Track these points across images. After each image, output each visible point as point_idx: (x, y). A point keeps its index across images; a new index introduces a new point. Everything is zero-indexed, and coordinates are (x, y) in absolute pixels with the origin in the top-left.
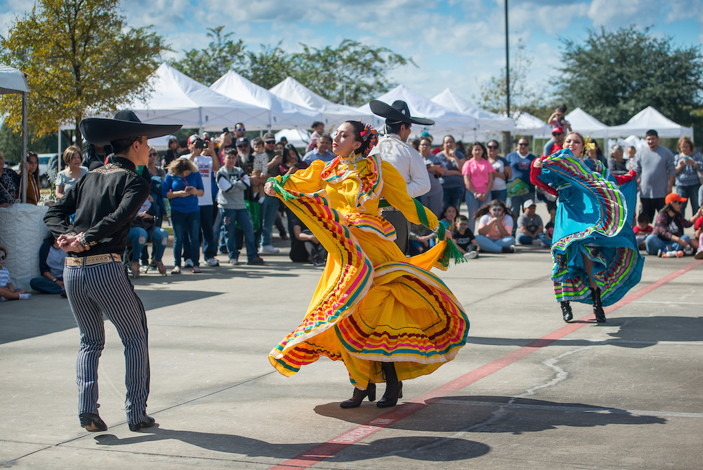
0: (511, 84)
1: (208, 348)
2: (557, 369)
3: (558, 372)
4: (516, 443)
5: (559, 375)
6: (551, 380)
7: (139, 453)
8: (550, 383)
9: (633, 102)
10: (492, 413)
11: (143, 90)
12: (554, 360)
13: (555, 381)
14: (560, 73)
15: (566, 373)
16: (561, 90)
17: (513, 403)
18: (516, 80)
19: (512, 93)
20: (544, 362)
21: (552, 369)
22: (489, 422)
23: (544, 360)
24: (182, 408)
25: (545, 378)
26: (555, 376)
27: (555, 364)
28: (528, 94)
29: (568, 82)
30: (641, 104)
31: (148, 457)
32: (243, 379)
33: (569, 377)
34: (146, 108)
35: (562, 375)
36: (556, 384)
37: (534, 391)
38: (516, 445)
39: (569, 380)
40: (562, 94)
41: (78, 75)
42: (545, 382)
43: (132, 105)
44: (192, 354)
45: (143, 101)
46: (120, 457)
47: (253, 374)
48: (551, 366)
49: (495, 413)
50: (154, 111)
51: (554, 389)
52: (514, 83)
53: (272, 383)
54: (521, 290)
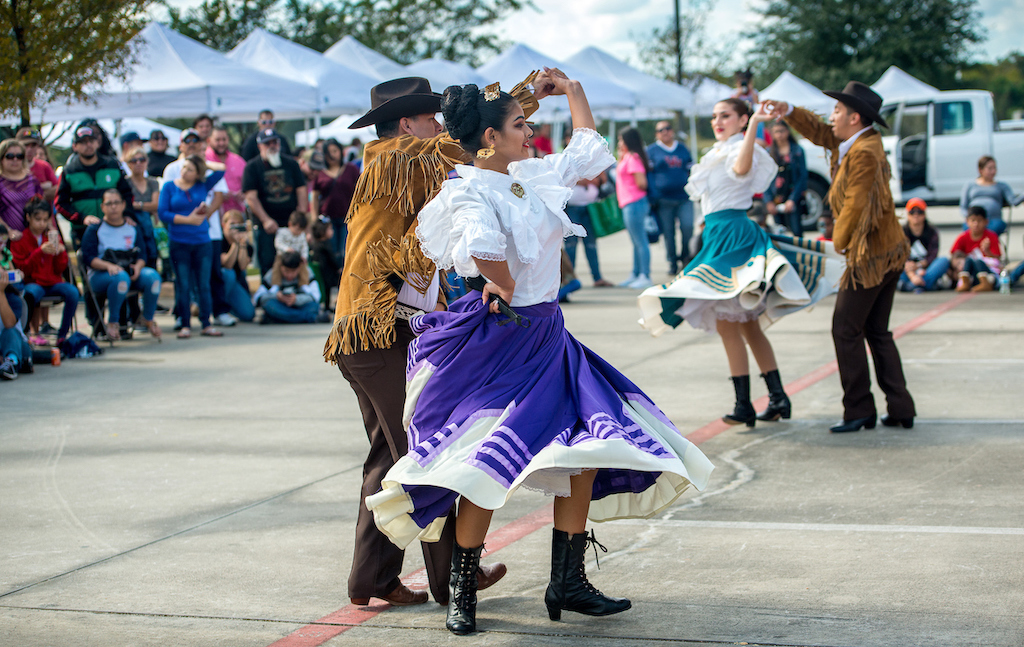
0: (683, 39)
1: (216, 450)
2: (739, 465)
3: (740, 471)
4: (671, 579)
5: (741, 475)
6: (729, 483)
7: (101, 613)
8: (727, 488)
9: (870, 61)
10: (638, 535)
11: (121, 62)
12: (735, 453)
13: (735, 484)
14: (758, 18)
15: (752, 472)
16: (760, 47)
17: (670, 519)
18: (691, 30)
19: (685, 52)
20: (721, 457)
21: (731, 467)
22: (633, 548)
23: (720, 453)
24: (173, 542)
25: (720, 480)
26: (735, 477)
27: (736, 459)
28: (709, 53)
29: (771, 31)
30: (883, 64)
31: (114, 618)
32: (266, 495)
33: (756, 477)
34: (126, 90)
35: (745, 474)
36: (737, 489)
37: (703, 500)
38: (670, 582)
39: (756, 482)
40: (763, 51)
41: (21, 43)
42: (720, 486)
43: (105, 86)
44: (192, 460)
45: (121, 78)
46: (73, 619)
47: (283, 487)
48: (730, 461)
49: (642, 535)
50: (139, 94)
51: (732, 496)
52: (688, 37)
53: (310, 500)
54: (692, 349)
